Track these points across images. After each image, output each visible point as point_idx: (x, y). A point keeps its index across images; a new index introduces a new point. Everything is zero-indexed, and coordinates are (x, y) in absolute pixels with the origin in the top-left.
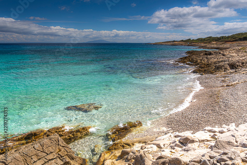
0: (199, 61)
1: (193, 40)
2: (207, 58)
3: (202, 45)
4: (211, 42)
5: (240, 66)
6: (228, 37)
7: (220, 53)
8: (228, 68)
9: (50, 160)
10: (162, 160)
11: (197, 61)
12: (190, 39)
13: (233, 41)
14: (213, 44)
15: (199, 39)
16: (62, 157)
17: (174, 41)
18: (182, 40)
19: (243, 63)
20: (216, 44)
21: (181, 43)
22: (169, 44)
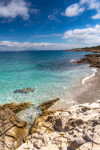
0: (93, 61)
1: (89, 48)
2: (97, 59)
3: (95, 51)
9: (5, 124)
10: (72, 121)
11: (91, 61)
12: (87, 47)
15: (92, 47)
16: (12, 122)
17: (78, 49)
21: (82, 50)
22: (75, 50)
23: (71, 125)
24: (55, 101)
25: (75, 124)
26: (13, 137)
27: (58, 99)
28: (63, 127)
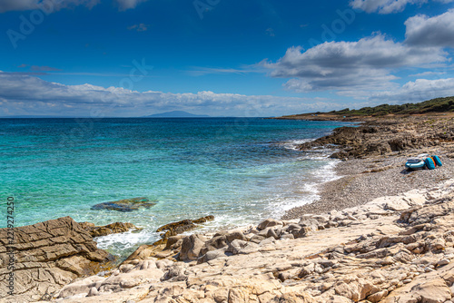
0: (349, 142)
1: (354, 111)
2: (363, 137)
3: (370, 120)
4: (386, 114)
5: (408, 145)
6: (418, 105)
7: (389, 130)
8: (389, 149)
9: (56, 243)
10: (218, 237)
11: (345, 142)
12: (348, 109)
13: (424, 112)
14: (389, 118)
15: (364, 109)
16: (75, 243)
18: (334, 112)
19: (413, 141)
20: (394, 117)
21: (331, 116)
22: (309, 118)
23: (214, 245)
24: (201, 221)
25: (224, 243)
26: (74, 272)
27: (211, 217)
28: (196, 251)
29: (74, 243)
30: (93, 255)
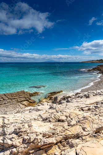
9: (21, 97)
10: (64, 97)
12: (102, 59)
17: (93, 61)
18: (97, 60)
21: (97, 62)
23: (63, 99)
24: (59, 92)
25: (66, 99)
26: (25, 105)
27: (62, 91)
28: (58, 101)
29: (25, 98)
30: (30, 101)
